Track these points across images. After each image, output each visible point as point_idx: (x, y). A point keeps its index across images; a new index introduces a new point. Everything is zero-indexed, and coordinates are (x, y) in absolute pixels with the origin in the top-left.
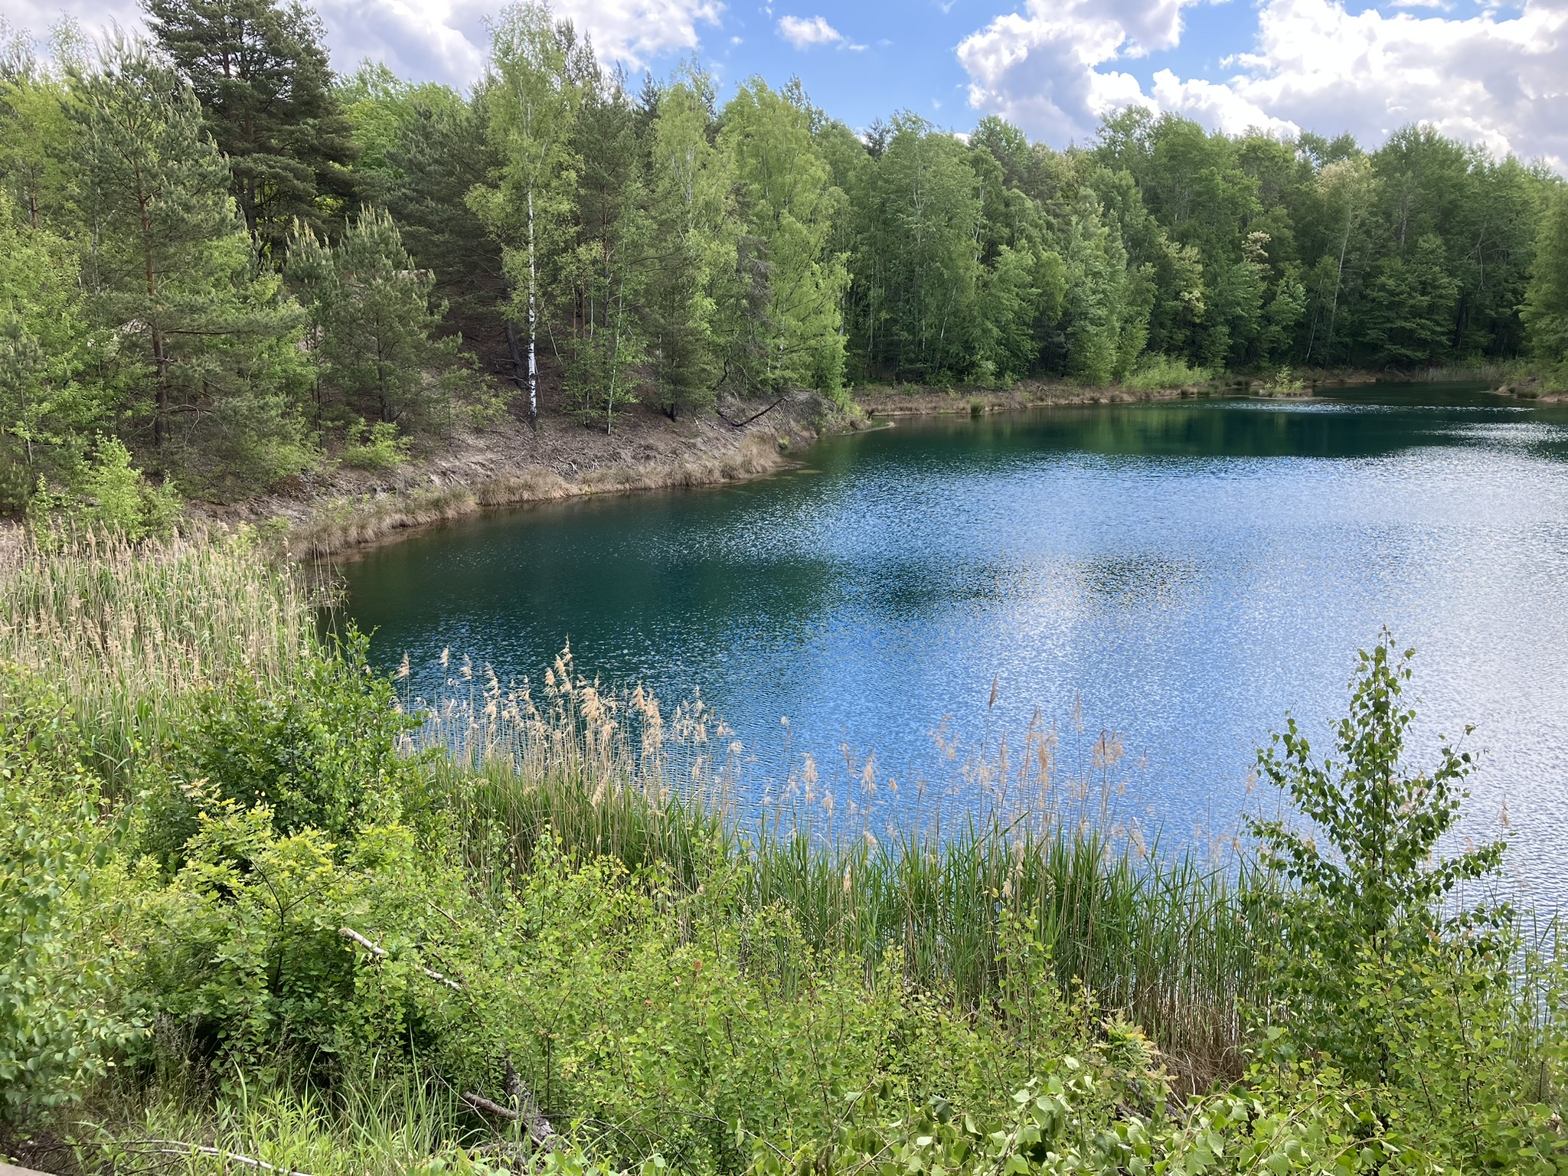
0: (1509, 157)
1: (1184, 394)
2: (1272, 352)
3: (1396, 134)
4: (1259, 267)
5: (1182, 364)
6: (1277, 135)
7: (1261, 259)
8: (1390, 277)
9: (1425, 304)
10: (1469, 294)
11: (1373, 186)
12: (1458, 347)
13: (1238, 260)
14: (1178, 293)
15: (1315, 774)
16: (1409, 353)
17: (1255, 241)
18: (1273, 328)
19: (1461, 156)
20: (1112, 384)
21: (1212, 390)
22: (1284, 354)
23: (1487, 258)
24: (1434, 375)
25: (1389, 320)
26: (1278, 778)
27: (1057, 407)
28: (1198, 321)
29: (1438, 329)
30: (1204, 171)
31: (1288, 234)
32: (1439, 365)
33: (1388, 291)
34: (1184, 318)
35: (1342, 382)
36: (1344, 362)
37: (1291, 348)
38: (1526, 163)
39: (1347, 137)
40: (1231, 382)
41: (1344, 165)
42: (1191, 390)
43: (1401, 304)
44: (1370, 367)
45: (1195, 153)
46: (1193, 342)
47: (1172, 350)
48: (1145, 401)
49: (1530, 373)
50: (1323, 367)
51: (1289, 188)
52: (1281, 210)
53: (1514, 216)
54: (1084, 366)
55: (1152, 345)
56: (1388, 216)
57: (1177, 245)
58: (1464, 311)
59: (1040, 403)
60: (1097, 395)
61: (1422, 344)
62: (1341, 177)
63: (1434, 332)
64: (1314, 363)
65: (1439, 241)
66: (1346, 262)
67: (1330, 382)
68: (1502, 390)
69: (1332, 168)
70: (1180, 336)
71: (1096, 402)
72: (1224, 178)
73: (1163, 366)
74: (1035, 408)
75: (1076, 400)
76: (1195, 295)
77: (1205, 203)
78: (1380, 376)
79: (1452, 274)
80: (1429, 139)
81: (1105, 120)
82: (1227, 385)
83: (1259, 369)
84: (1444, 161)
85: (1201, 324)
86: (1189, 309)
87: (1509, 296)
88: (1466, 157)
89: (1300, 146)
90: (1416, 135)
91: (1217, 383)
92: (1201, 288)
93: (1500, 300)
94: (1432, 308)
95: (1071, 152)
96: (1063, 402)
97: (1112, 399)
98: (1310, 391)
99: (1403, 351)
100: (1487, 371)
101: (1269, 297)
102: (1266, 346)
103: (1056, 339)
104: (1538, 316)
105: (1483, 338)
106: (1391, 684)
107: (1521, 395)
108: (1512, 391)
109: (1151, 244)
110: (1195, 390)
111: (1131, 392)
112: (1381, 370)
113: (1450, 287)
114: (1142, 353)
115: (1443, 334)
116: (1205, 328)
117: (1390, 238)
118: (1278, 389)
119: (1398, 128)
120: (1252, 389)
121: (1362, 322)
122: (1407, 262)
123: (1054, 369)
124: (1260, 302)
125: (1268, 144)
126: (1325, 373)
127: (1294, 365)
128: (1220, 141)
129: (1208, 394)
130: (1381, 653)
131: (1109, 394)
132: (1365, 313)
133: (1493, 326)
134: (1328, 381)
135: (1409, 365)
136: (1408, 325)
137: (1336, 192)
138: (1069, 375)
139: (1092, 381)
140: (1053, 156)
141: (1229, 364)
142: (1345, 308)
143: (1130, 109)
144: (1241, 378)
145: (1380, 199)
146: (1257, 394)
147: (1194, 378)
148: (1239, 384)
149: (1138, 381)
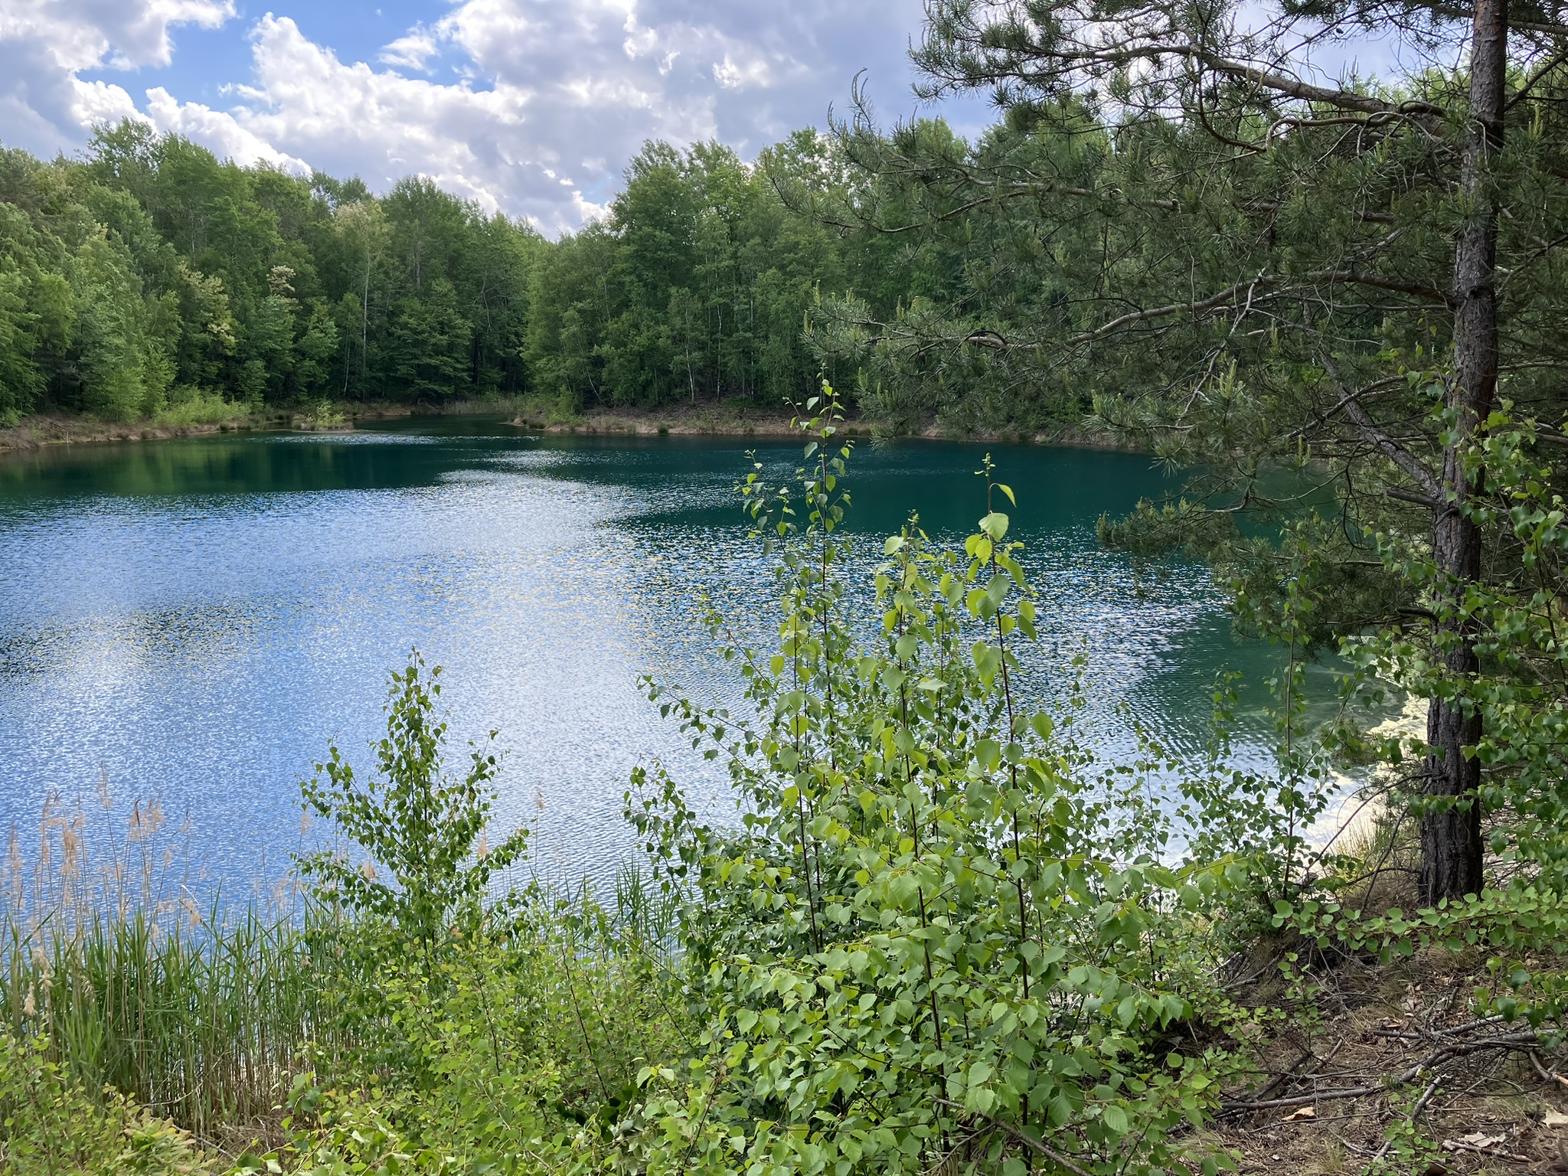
0: (498, 214)
1: (224, 429)
2: (310, 386)
3: (400, 184)
4: (287, 300)
5: (218, 398)
6: (288, 171)
7: (288, 294)
8: (411, 316)
9: (445, 343)
10: (481, 335)
11: (385, 230)
12: (477, 385)
13: (265, 294)
14: (205, 325)
15: (359, 798)
16: (436, 388)
17: (280, 275)
18: (307, 363)
19: (459, 209)
20: (141, 420)
21: (252, 425)
22: (322, 387)
23: (491, 304)
24: (461, 408)
25: (416, 357)
26: (324, 809)
27: (76, 445)
28: (230, 354)
29: (458, 366)
30: (218, 200)
31: (311, 269)
32: (464, 399)
33: (411, 329)
34: (214, 350)
35: (380, 415)
36: (380, 396)
37: (328, 382)
38: (513, 220)
39: (358, 182)
40: (271, 416)
41: (357, 207)
42: (231, 425)
43: (424, 342)
44: (404, 400)
45: (207, 180)
46: (228, 376)
47: (205, 383)
48: (181, 437)
49: (536, 406)
50: (360, 400)
51: (309, 225)
52: (300, 246)
53: (508, 267)
54: (106, 401)
55: (182, 378)
56: (403, 259)
57: (199, 275)
58: (478, 349)
59: (55, 442)
60: (124, 432)
61: (447, 379)
62: (356, 219)
63: (455, 369)
64: (351, 397)
65: (449, 286)
66: (370, 300)
67: (369, 415)
68: (517, 421)
69: (346, 209)
70: (213, 368)
71: (124, 440)
72: (240, 209)
73: (197, 399)
74: (49, 448)
75: (100, 438)
76: (224, 326)
77: (220, 233)
78: (413, 409)
79: (464, 316)
80: (431, 190)
81: (97, 132)
82: (268, 419)
83: (298, 403)
84: (445, 213)
85: (233, 357)
86: (218, 341)
87: (513, 338)
88: (463, 211)
89: (313, 185)
90: (419, 187)
91: (257, 417)
92: (229, 320)
93: (507, 343)
94: (451, 347)
95: (60, 162)
96: (85, 440)
97: (144, 436)
98: (350, 424)
99: (431, 386)
100: (503, 404)
101: (301, 332)
102: (304, 380)
103: (66, 371)
104: (538, 357)
105: (496, 375)
106: (423, 701)
107: (533, 426)
108: (525, 422)
109: (170, 269)
110: (235, 425)
111: (164, 427)
112: (415, 403)
113: (465, 328)
114: (172, 386)
115: (463, 370)
116: (240, 362)
117: (407, 281)
118: (320, 422)
119: (401, 178)
120: (294, 423)
121: (392, 358)
122: (424, 303)
123: (69, 404)
124: (292, 335)
125: (280, 178)
126: (363, 406)
127: (333, 398)
128: (233, 170)
129: (249, 428)
130: (412, 673)
131: (139, 430)
132: (393, 349)
133: (504, 364)
134: (366, 413)
135: (438, 399)
136: (433, 362)
137: (350, 233)
138: (88, 410)
139: (114, 417)
140: (38, 165)
141: (267, 398)
142: (374, 343)
143: (126, 122)
144: (282, 412)
145: (394, 243)
146: (299, 428)
147: (234, 413)
148: (281, 418)
149: (172, 417)
